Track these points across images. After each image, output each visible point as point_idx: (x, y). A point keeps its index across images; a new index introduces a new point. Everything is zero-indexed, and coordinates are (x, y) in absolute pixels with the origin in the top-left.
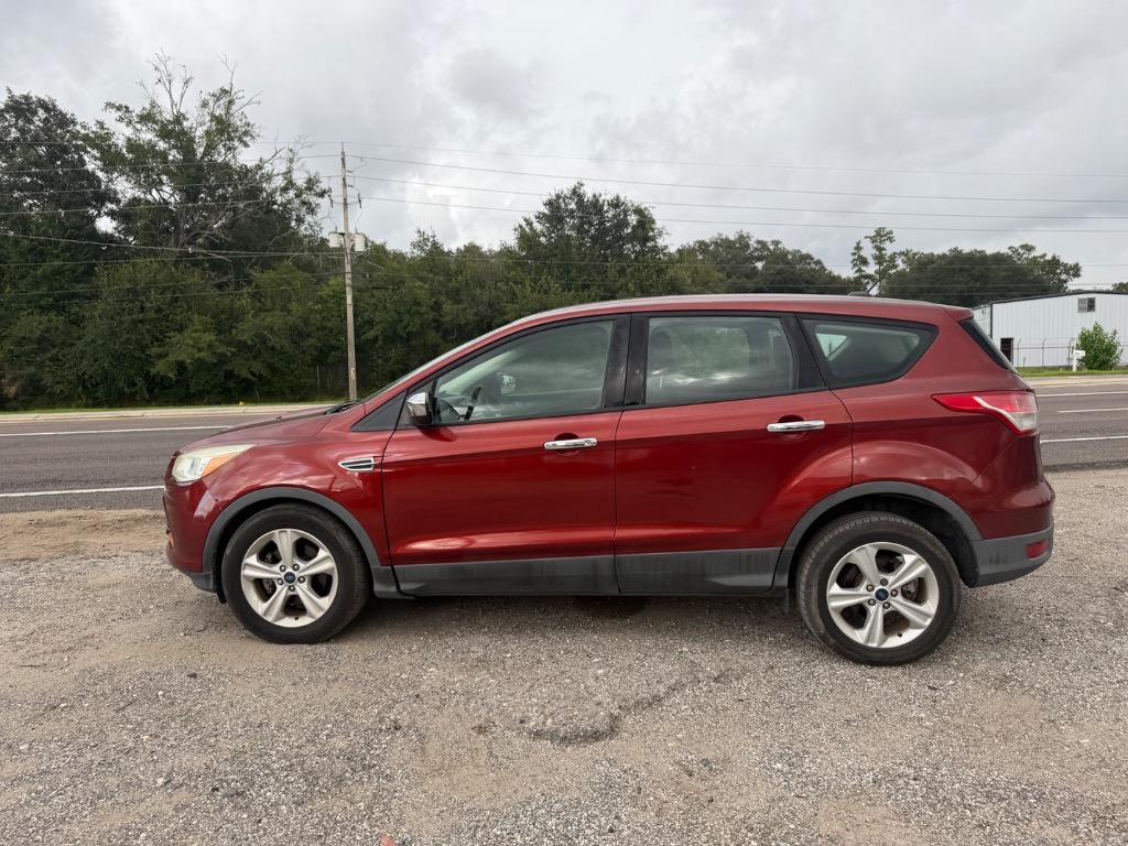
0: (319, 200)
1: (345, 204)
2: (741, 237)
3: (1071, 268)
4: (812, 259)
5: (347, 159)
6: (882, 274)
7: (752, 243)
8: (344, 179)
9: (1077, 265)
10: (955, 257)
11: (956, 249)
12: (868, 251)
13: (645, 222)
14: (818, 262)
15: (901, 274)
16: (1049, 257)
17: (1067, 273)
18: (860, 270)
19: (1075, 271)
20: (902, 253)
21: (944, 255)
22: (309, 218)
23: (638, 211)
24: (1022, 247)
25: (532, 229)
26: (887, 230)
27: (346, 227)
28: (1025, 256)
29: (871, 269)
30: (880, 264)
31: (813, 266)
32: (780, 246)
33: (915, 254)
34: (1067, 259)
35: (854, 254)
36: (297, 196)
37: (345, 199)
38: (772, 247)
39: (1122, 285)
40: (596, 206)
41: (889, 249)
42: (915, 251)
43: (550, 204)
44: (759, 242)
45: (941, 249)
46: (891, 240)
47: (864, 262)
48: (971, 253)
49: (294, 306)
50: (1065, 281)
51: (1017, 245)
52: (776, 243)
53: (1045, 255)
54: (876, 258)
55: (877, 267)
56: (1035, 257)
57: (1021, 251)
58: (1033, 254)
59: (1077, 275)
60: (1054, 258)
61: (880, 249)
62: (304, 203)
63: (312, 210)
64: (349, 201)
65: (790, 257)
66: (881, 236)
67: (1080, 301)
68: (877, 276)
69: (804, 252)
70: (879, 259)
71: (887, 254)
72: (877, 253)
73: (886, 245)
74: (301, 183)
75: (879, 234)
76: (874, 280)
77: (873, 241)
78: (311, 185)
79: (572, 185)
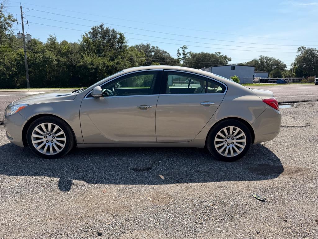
0: (13, 23)
1: (23, 24)
2: (148, 44)
3: (229, 59)
4: (167, 53)
5: (22, 8)
6: (184, 58)
7: (151, 47)
8: (22, 16)
9: (230, 58)
10: (202, 54)
11: (203, 52)
12: (181, 52)
13: (122, 38)
14: (168, 54)
15: (189, 58)
16: (224, 56)
17: (228, 60)
18: (179, 57)
19: (230, 60)
20: (189, 53)
21: (200, 54)
22: (9, 28)
23: (120, 34)
24: (218, 52)
25: (87, 37)
26: (186, 46)
27: (23, 32)
28: (219, 55)
31: (167, 55)
32: (158, 48)
34: (228, 57)
35: (177, 52)
36: (5, 20)
37: (22, 22)
38: (156, 49)
39: (240, 64)
40: (107, 32)
42: (193, 52)
43: (93, 29)
44: (153, 47)
45: (199, 52)
46: (187, 49)
47: (180, 54)
48: (206, 53)
51: (217, 52)
52: (157, 47)
53: (223, 55)
55: (183, 56)
56: (221, 56)
57: (218, 54)
58: (221, 54)
59: (230, 61)
60: (226, 56)
61: (184, 51)
62: (7, 23)
63: (10, 26)
64: (24, 23)
65: (161, 52)
67: (232, 67)
68: (183, 59)
69: (165, 51)
70: (184, 54)
71: (186, 52)
72: (183, 52)
73: (186, 50)
74: (6, 16)
75: (184, 47)
76: (182, 60)
77: (182, 49)
78: (9, 17)
79: (100, 24)
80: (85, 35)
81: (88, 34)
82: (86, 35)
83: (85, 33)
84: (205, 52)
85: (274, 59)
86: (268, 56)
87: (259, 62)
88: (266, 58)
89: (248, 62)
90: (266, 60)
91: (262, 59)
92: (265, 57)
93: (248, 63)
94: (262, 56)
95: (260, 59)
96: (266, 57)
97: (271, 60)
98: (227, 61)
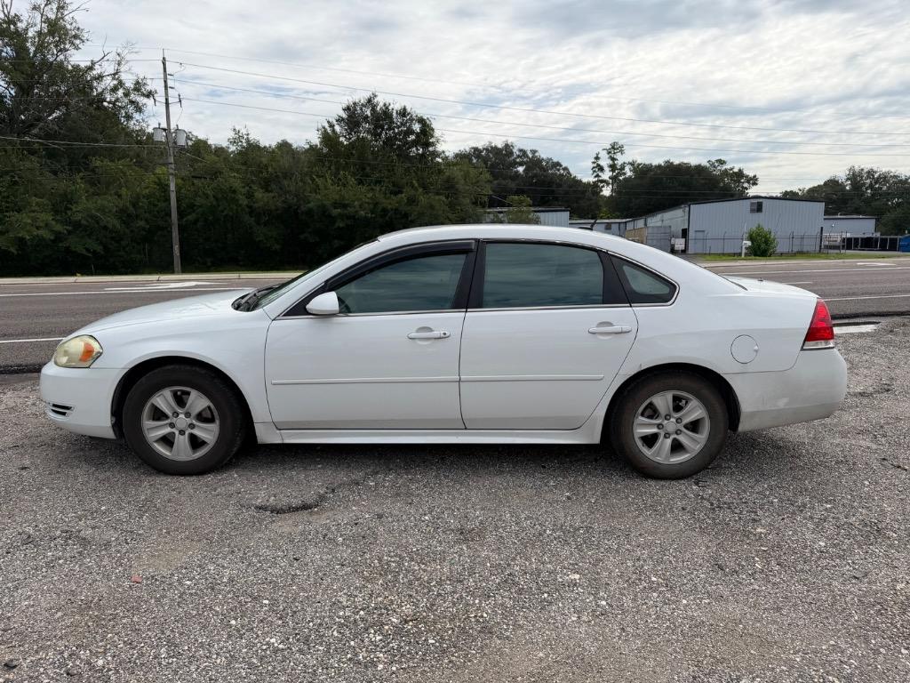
0: (145, 100)
1: (167, 104)
2: (507, 145)
3: (751, 179)
4: (561, 166)
5: (167, 63)
6: (614, 178)
7: (515, 150)
8: (165, 82)
9: (755, 176)
10: (668, 167)
11: (668, 162)
12: (605, 162)
13: (426, 130)
14: (565, 169)
15: (627, 180)
16: (736, 170)
17: (748, 182)
18: (597, 176)
19: (753, 181)
20: (629, 163)
21: (659, 166)
22: (136, 115)
23: (421, 121)
24: (718, 161)
25: (334, 131)
26: (620, 144)
27: (168, 124)
28: (719, 168)
29: (606, 175)
30: (613, 171)
31: (562, 171)
32: (537, 154)
33: (639, 165)
34: (749, 173)
35: (594, 163)
36: (126, 95)
37: (167, 100)
38: (530, 156)
39: (786, 193)
40: (386, 114)
41: (621, 159)
42: (639, 161)
43: (347, 109)
44: (521, 150)
45: (658, 161)
46: (622, 152)
47: (601, 169)
48: (680, 165)
49: (124, 191)
50: (747, 189)
51: (713, 159)
52: (534, 152)
53: (731, 169)
54: (610, 166)
55: (611, 174)
56: (726, 170)
57: (716, 164)
58: (724, 167)
59: (755, 184)
60: (740, 170)
61: (613, 159)
62: (132, 102)
63: (139, 109)
64: (170, 101)
65: (544, 163)
66: (615, 148)
67: (752, 204)
68: (610, 181)
69: (555, 160)
70: (613, 167)
71: (619, 163)
72: (611, 162)
73: (618, 156)
74: (129, 84)
75: (613, 148)
76: (608, 184)
77: (609, 153)
78: (138, 87)
79: (367, 95)
80: (327, 125)
81: (335, 122)
82: (332, 126)
83: (328, 122)
84: (676, 162)
85: (895, 177)
86: (875, 169)
87: (848, 188)
88: (871, 173)
89: (811, 186)
90: (868, 181)
91: (855, 177)
92: (866, 170)
93: (812, 190)
94: (857, 169)
95: (848, 179)
96: (868, 172)
97: (884, 178)
98: (746, 185)
